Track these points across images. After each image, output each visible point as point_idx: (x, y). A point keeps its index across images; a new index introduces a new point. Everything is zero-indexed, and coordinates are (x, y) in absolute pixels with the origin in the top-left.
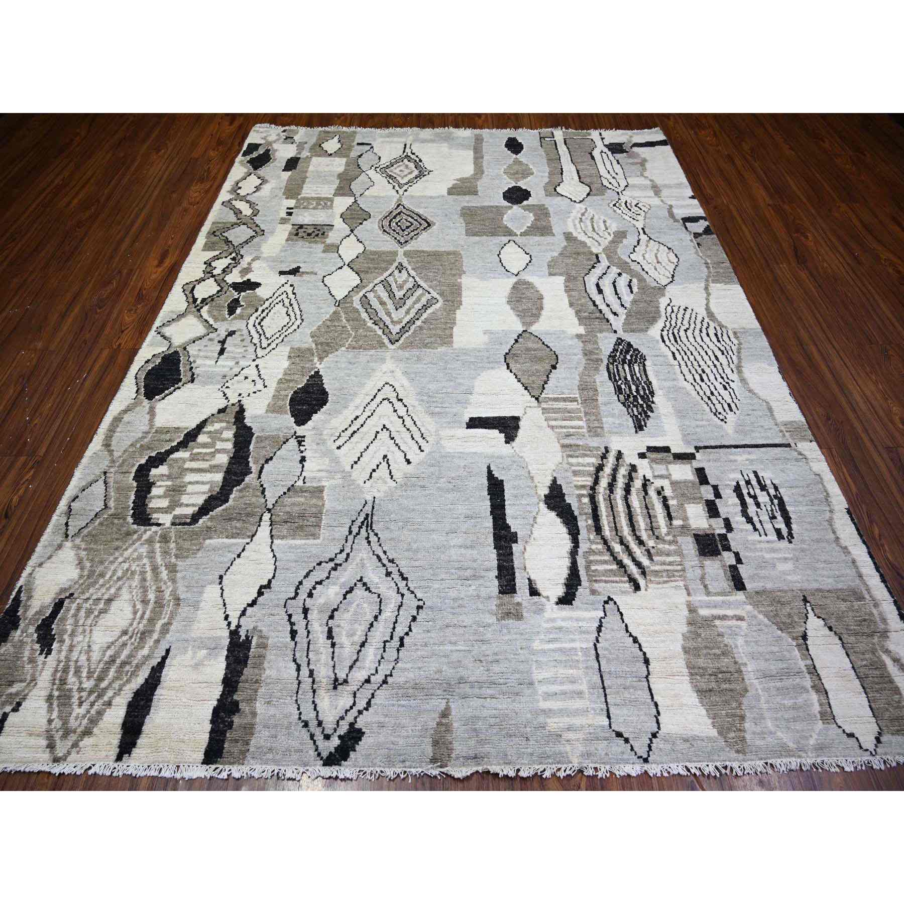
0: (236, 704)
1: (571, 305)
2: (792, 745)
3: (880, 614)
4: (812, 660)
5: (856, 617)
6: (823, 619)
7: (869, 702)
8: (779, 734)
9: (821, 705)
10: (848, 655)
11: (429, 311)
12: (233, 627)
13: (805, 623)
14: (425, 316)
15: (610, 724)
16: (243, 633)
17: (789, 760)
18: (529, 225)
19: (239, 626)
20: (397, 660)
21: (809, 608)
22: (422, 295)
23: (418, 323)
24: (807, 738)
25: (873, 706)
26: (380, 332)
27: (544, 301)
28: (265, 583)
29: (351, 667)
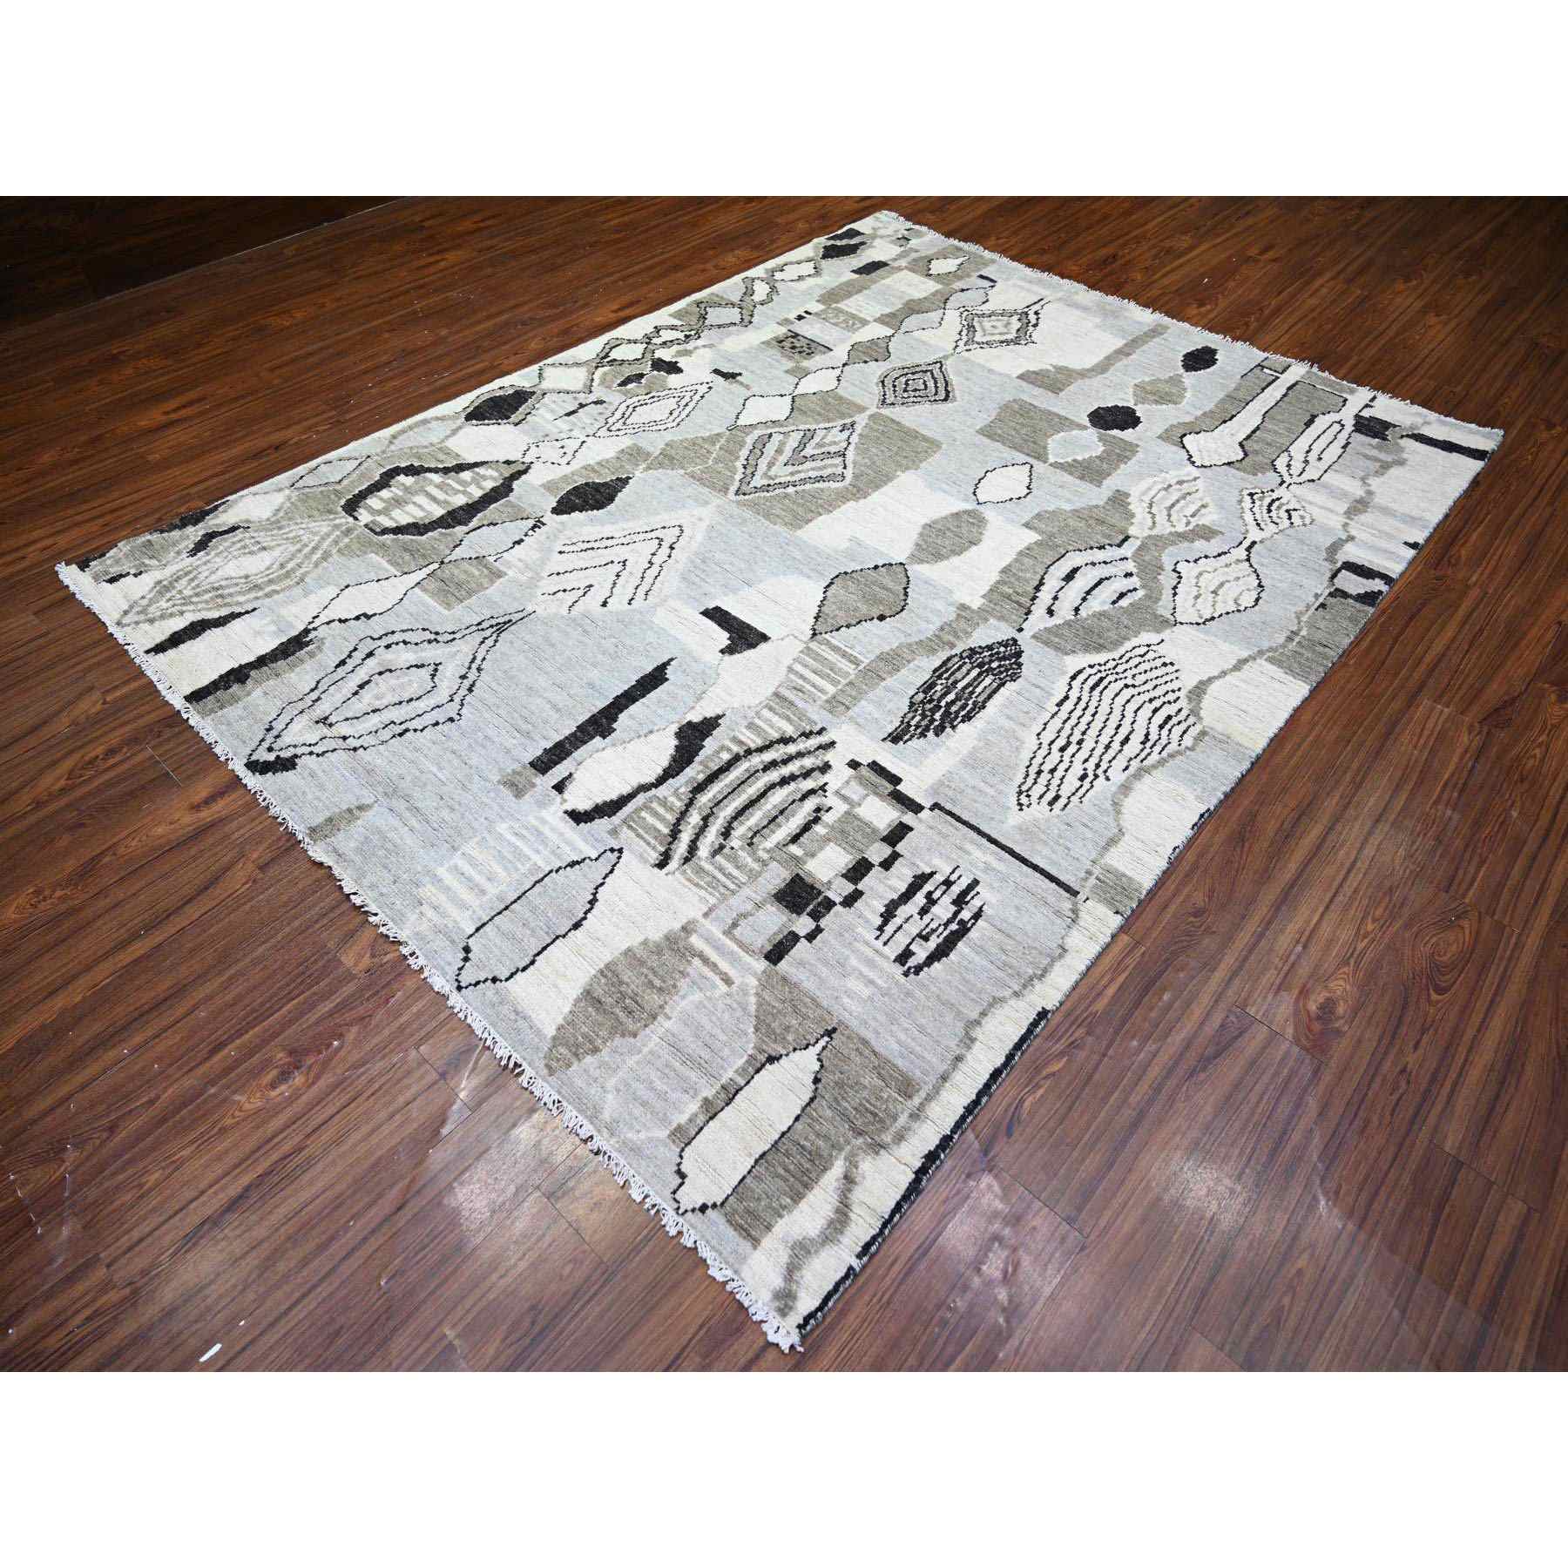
0: (248, 677)
1: (1005, 571)
2: (606, 1115)
3: (907, 1129)
4: (748, 1082)
5: (868, 1101)
6: (822, 1066)
7: (749, 1172)
8: (610, 1096)
9: (690, 1120)
10: (797, 1118)
11: (821, 485)
12: (310, 627)
13: (795, 1050)
14: (808, 486)
15: (471, 936)
16: (311, 636)
17: (585, 1122)
18: (1079, 458)
19: (315, 629)
20: (383, 743)
21: (822, 1043)
22: (836, 466)
23: (791, 490)
24: (631, 1128)
25: (748, 1180)
26: (738, 476)
27: (974, 548)
28: (370, 613)
29: (347, 719)
